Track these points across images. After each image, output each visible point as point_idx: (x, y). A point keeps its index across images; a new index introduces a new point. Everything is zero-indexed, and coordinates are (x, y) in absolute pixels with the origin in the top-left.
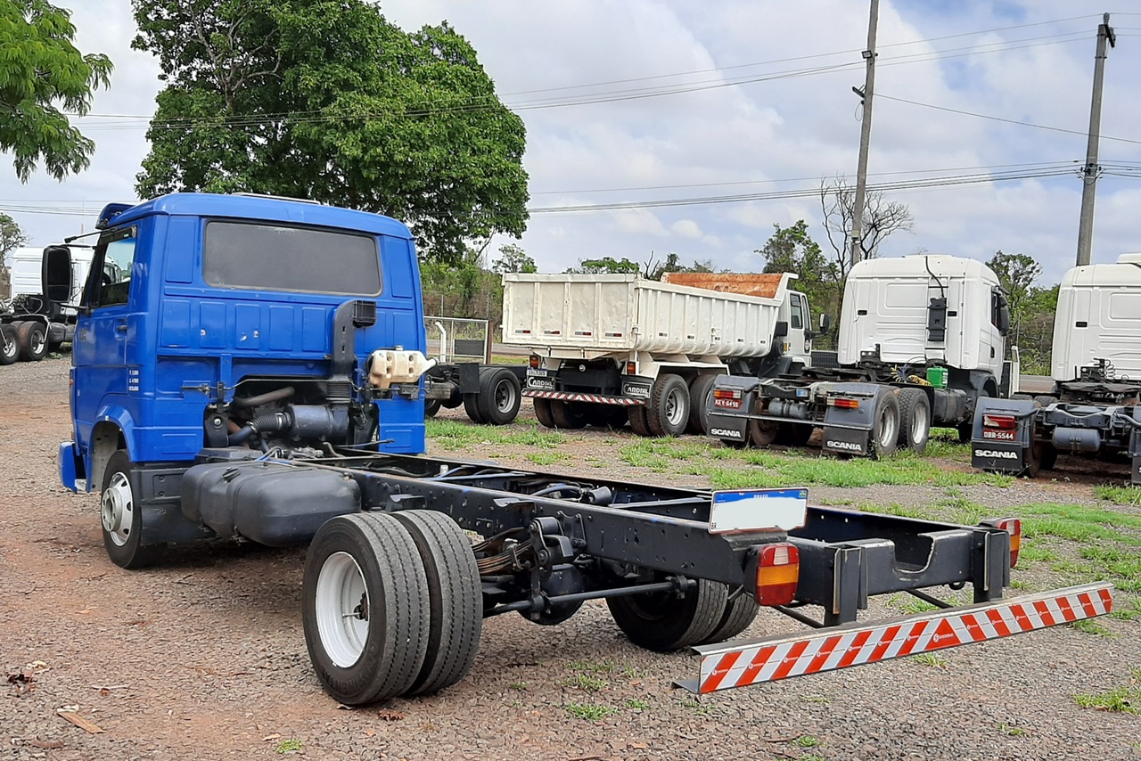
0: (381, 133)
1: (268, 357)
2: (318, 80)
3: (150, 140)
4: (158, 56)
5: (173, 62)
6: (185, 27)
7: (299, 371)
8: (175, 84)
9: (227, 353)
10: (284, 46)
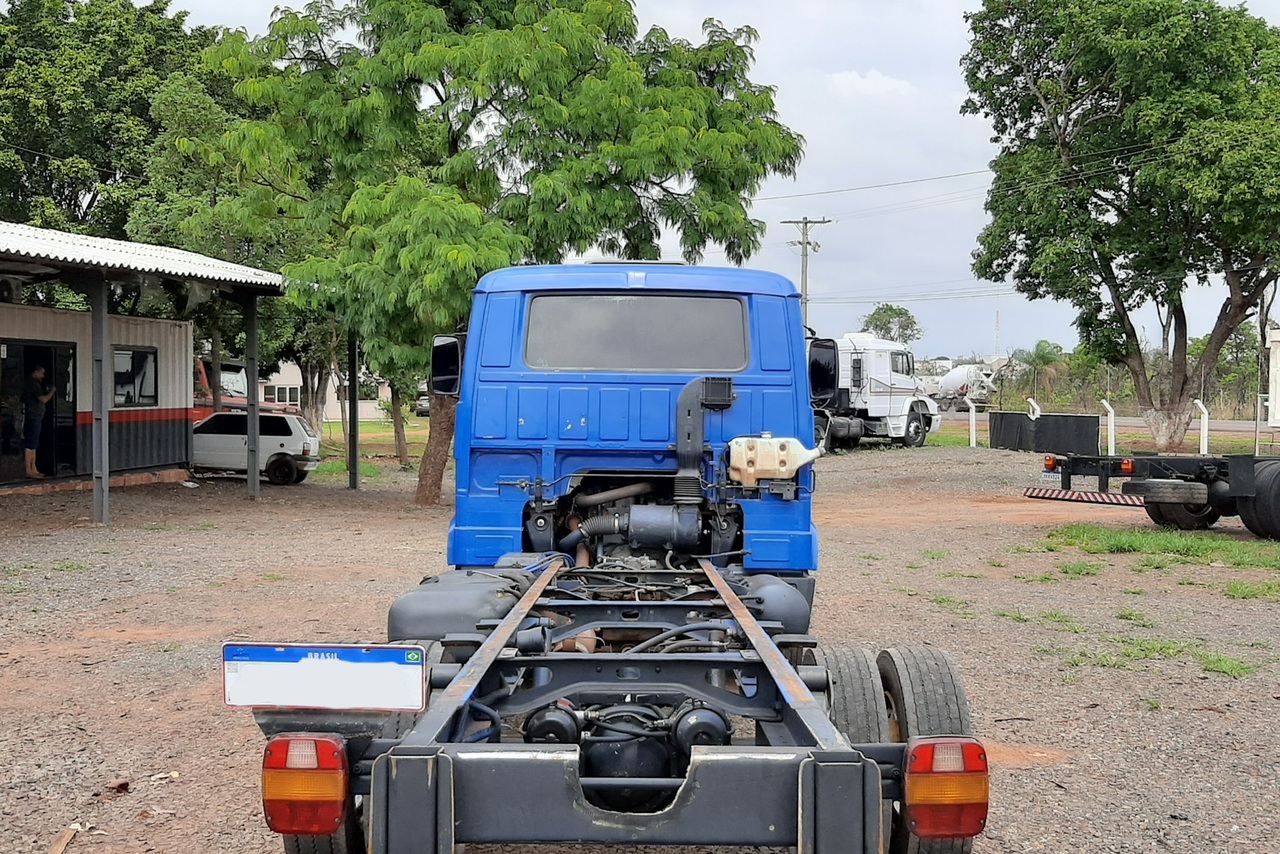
0: (1244, 164)
1: (598, 448)
2: (1163, 114)
3: (989, 212)
4: (991, 118)
5: (1007, 121)
6: (1020, 80)
7: (646, 465)
8: (1010, 145)
9: (549, 445)
10: (1122, 79)
